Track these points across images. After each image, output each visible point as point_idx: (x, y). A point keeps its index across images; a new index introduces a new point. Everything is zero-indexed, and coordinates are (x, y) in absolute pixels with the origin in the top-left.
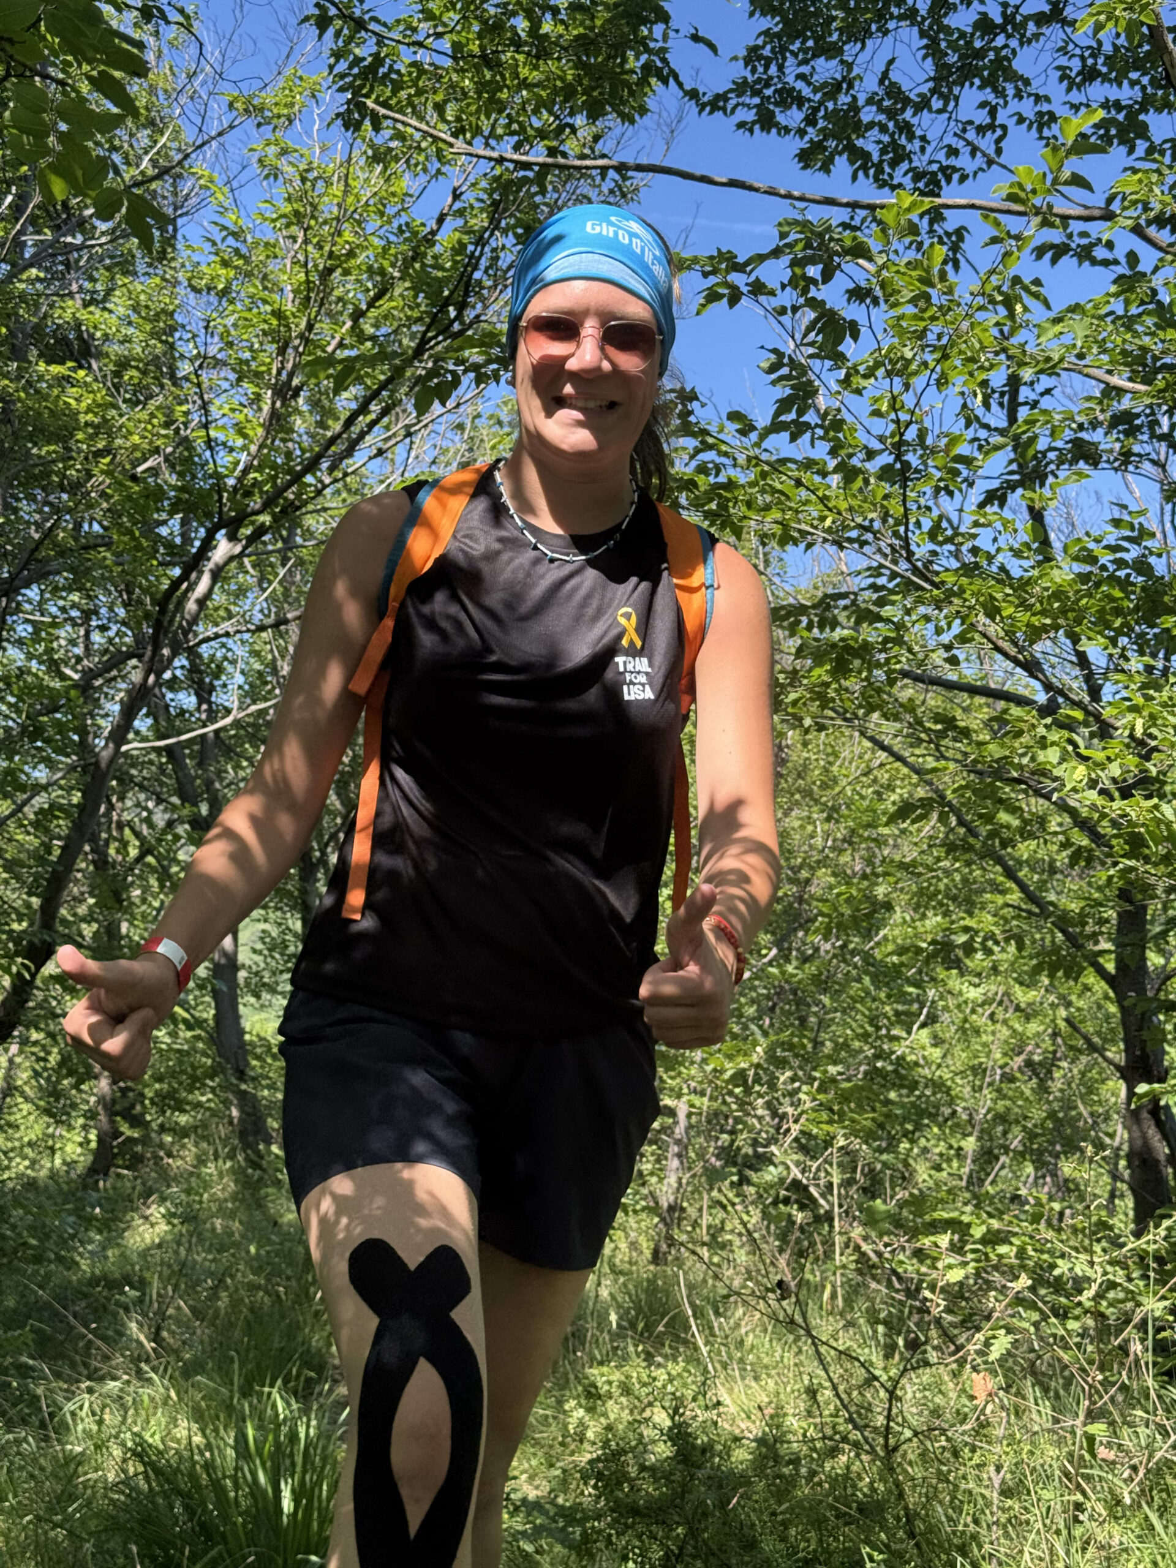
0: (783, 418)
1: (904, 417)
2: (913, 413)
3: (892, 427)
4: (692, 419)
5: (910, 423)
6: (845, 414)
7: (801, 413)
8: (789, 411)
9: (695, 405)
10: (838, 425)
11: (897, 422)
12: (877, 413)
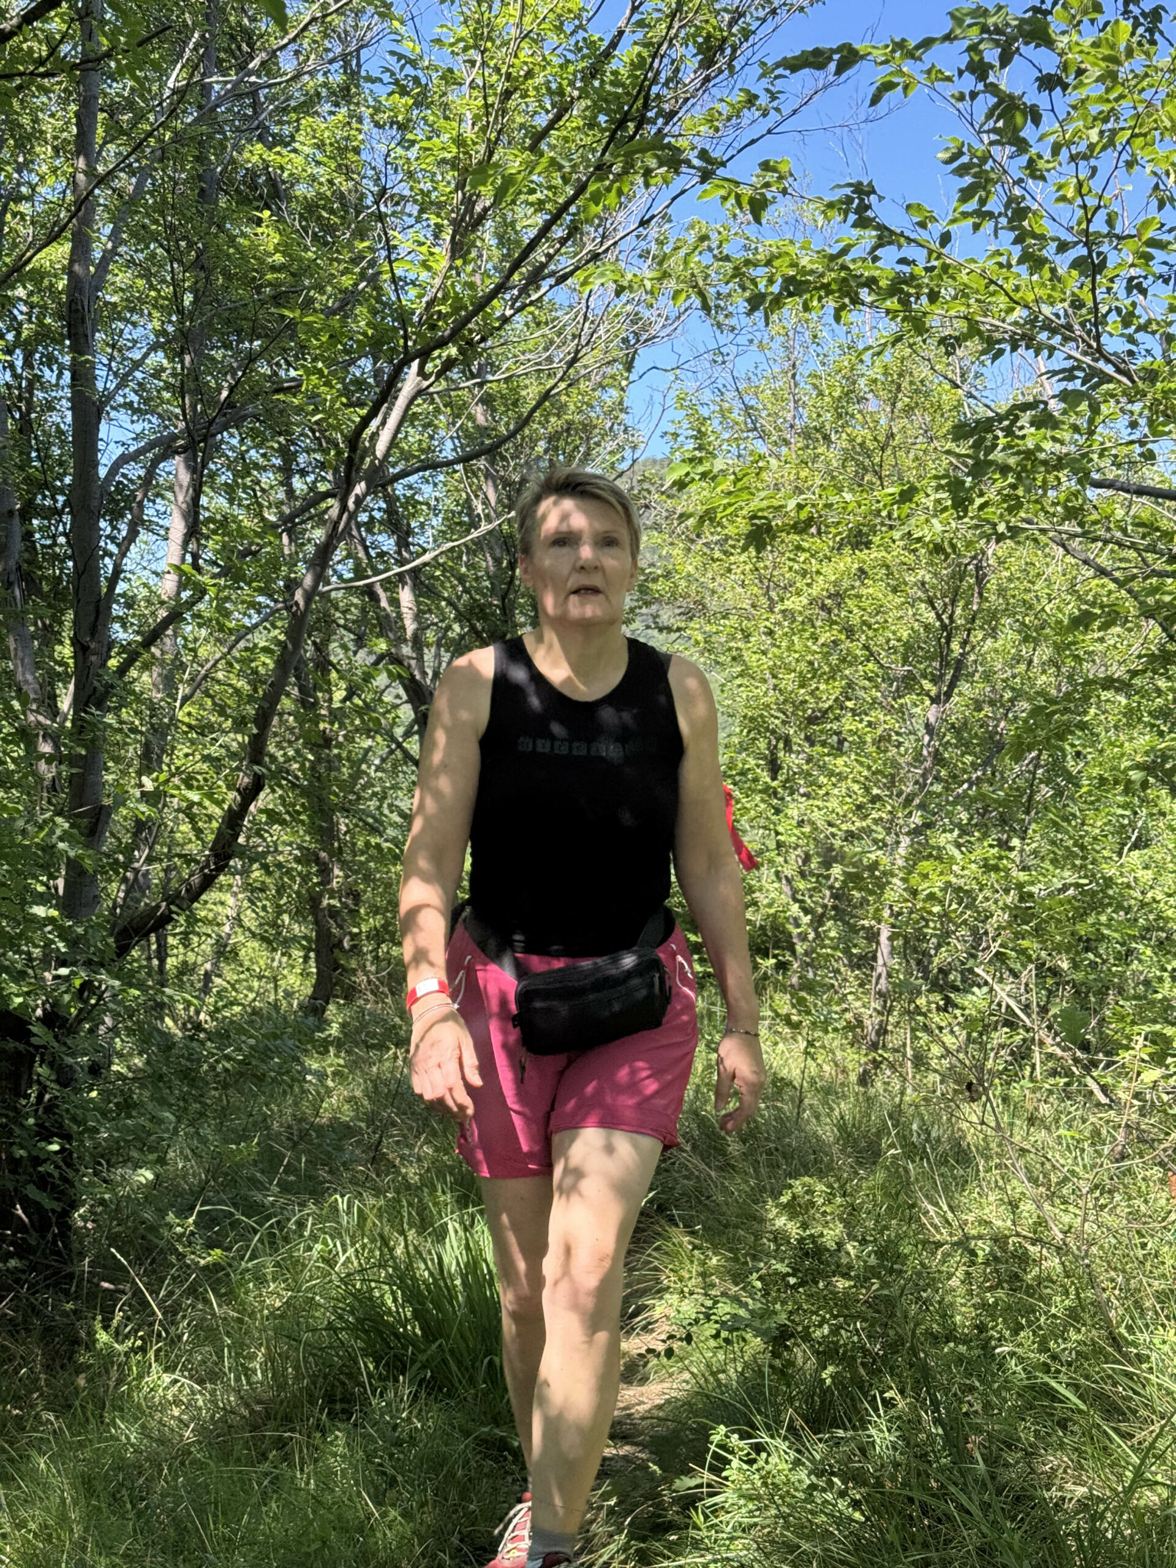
0: (964, 208)
1: (1091, 202)
2: (1100, 198)
3: (1079, 212)
4: (870, 214)
6: (1028, 202)
7: (983, 201)
8: (972, 200)
9: (873, 198)
10: (1022, 213)
11: (1084, 208)
12: (1063, 198)
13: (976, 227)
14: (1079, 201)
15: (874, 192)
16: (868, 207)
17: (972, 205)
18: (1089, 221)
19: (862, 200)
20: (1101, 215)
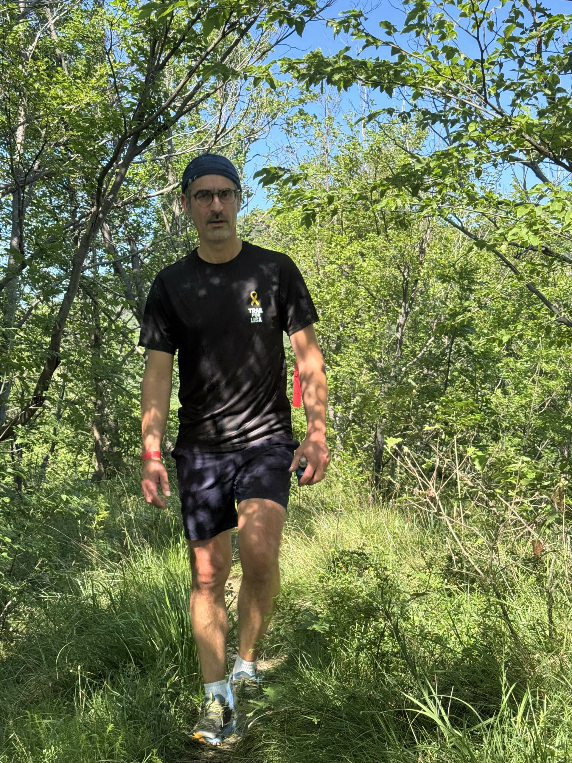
0: (411, 23)
1: (480, 16)
2: (484, 13)
3: (473, 22)
4: (361, 27)
5: (484, 19)
6: (445, 18)
7: (421, 18)
8: (414, 18)
9: (362, 19)
10: (441, 24)
11: (476, 19)
12: (463, 15)
13: (418, 34)
14: (473, 15)
15: (362, 15)
16: (359, 24)
17: (415, 21)
18: (479, 26)
19: (356, 20)
20: (485, 23)
